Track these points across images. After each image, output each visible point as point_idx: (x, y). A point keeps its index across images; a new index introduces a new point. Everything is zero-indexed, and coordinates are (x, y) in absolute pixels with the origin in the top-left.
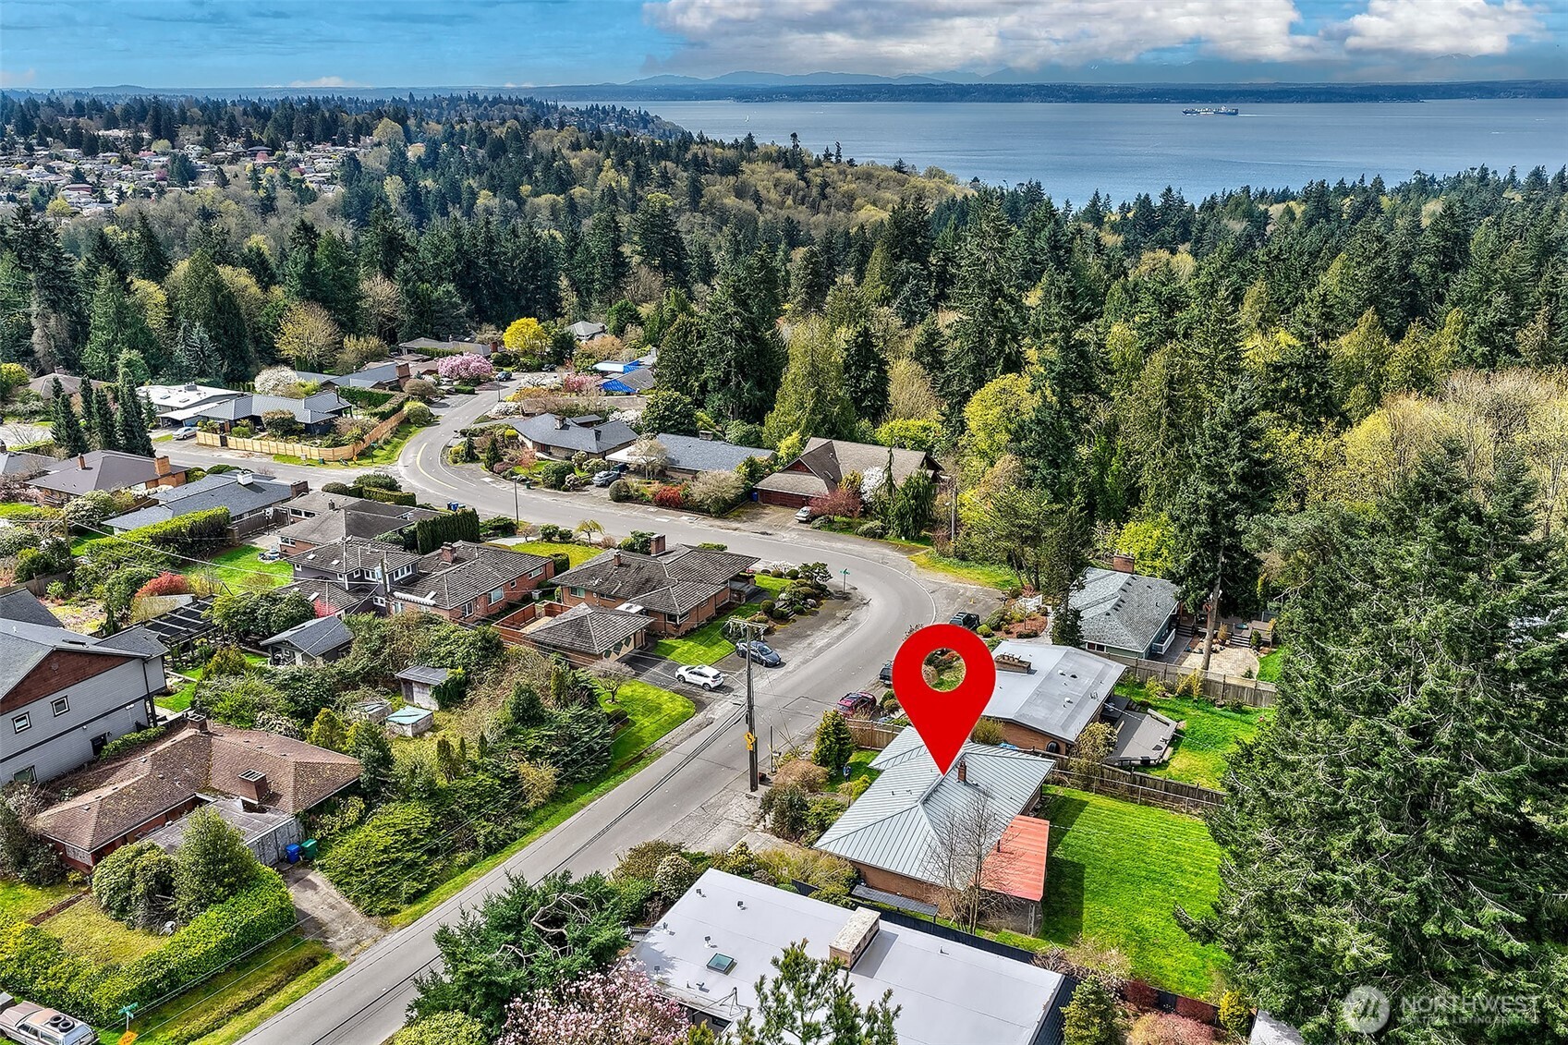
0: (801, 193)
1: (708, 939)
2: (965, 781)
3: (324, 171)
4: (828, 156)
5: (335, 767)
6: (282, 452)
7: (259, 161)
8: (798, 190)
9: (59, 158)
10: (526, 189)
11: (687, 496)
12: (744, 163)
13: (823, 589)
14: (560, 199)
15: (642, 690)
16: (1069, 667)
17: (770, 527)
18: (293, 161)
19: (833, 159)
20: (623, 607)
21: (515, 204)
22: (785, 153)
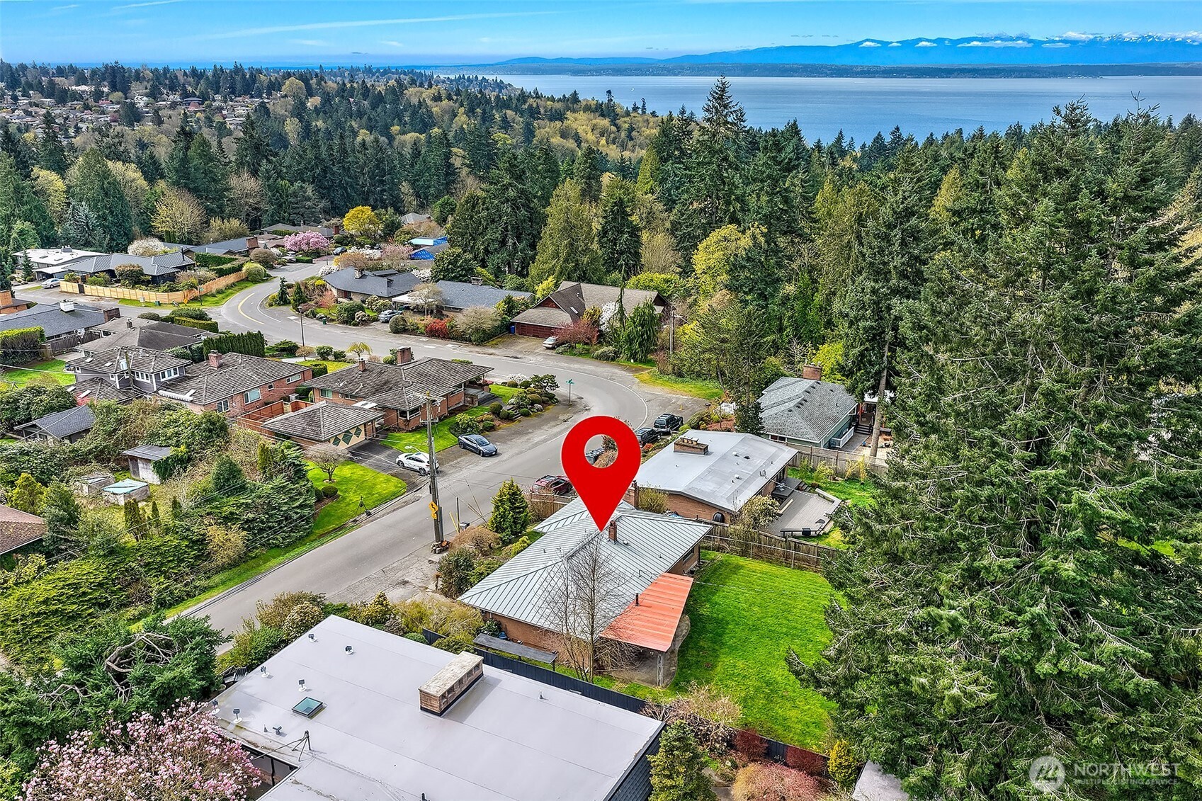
0: (612, 135)
1: (302, 682)
2: (615, 539)
3: (242, 116)
4: (635, 109)
5: (19, 526)
6: (127, 297)
7: (192, 108)
8: (610, 134)
9: (37, 105)
10: (395, 129)
11: (452, 327)
12: (569, 113)
13: (552, 397)
14: (423, 137)
15: (361, 472)
16: (744, 450)
17: (521, 352)
18: (217, 108)
19: (640, 111)
20: (359, 404)
21: (386, 140)
22: (601, 105)
